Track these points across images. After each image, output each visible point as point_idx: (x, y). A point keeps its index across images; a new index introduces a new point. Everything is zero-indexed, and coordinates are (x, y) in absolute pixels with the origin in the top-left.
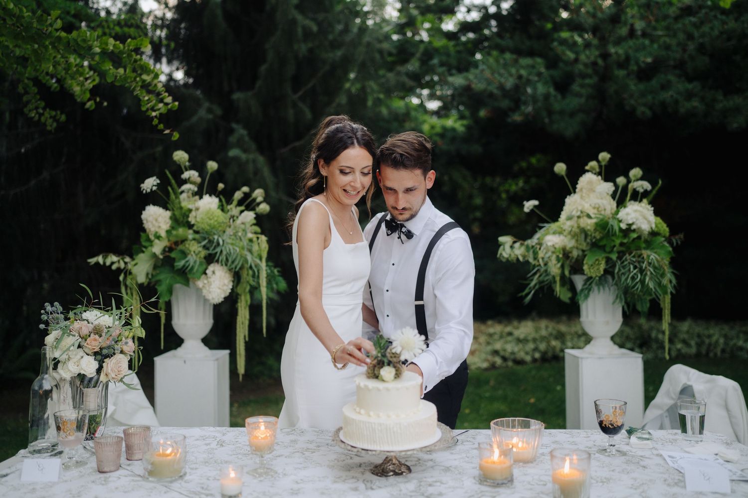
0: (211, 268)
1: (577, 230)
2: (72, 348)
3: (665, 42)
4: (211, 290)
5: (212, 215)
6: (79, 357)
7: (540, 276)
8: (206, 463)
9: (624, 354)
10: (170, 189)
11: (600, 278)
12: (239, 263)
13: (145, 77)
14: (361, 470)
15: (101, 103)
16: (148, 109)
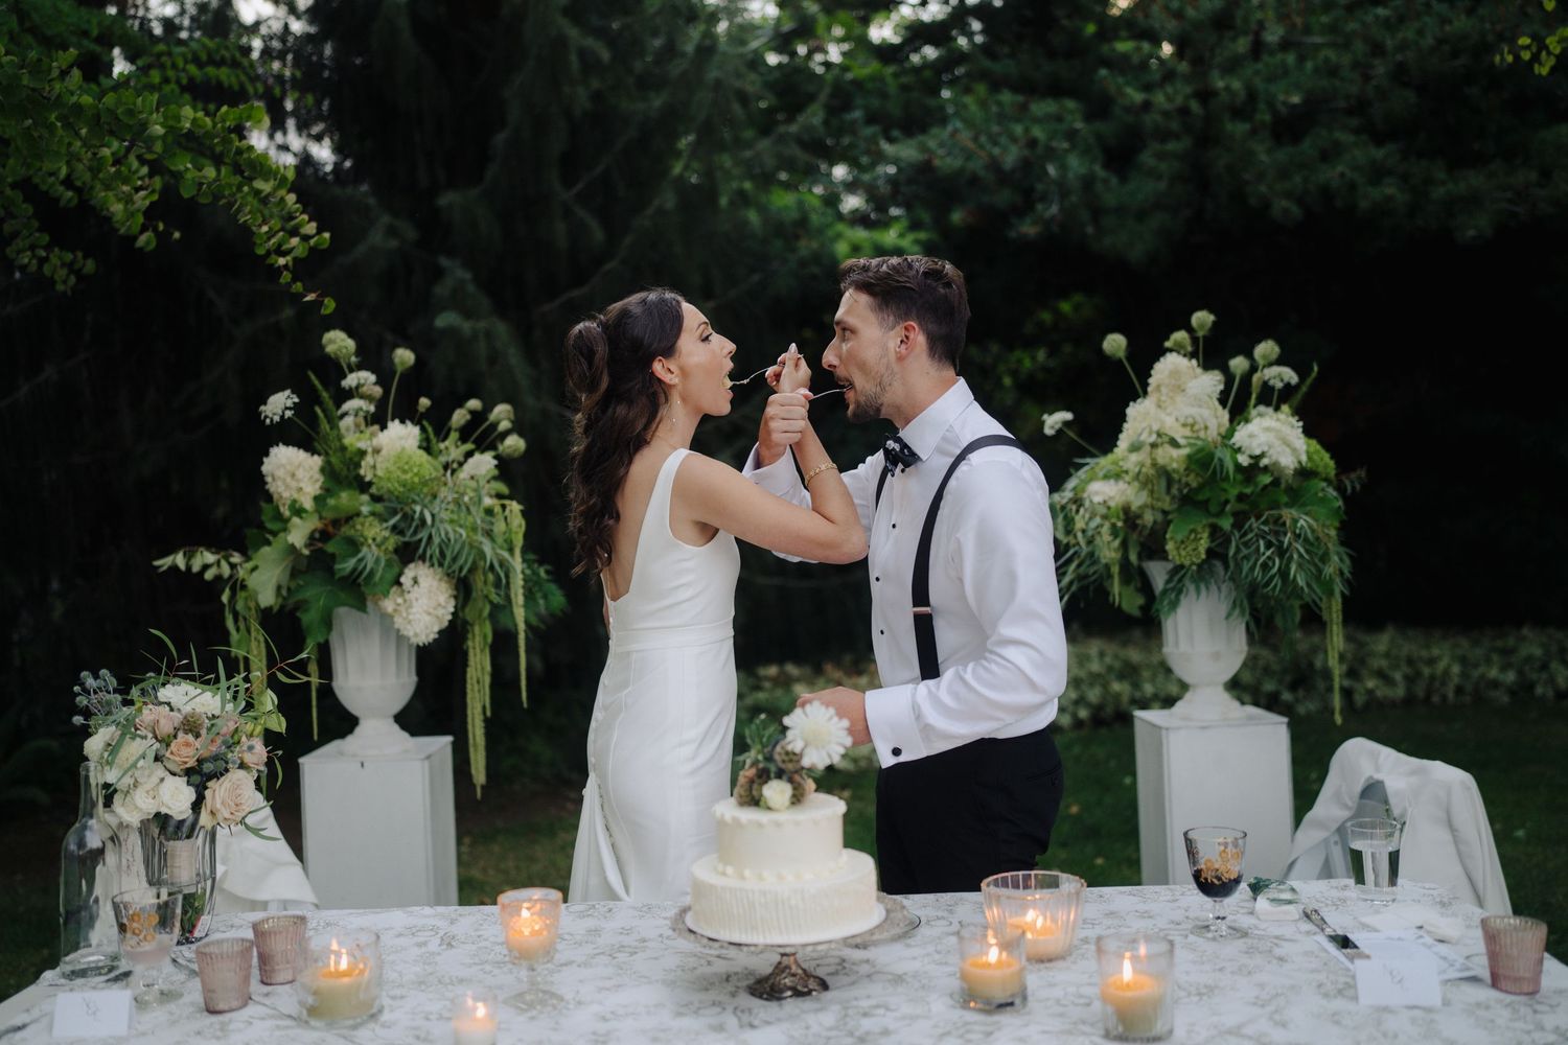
0: (410, 572)
1: (1152, 472)
2: (141, 763)
3: (1327, 60)
4: (411, 617)
5: (407, 463)
6: (155, 780)
7: (1079, 566)
8: (421, 983)
9: (1251, 718)
10: (318, 410)
11: (1200, 566)
12: (465, 560)
13: (259, 184)
14: (730, 988)
15: (167, 234)
16: (269, 253)
